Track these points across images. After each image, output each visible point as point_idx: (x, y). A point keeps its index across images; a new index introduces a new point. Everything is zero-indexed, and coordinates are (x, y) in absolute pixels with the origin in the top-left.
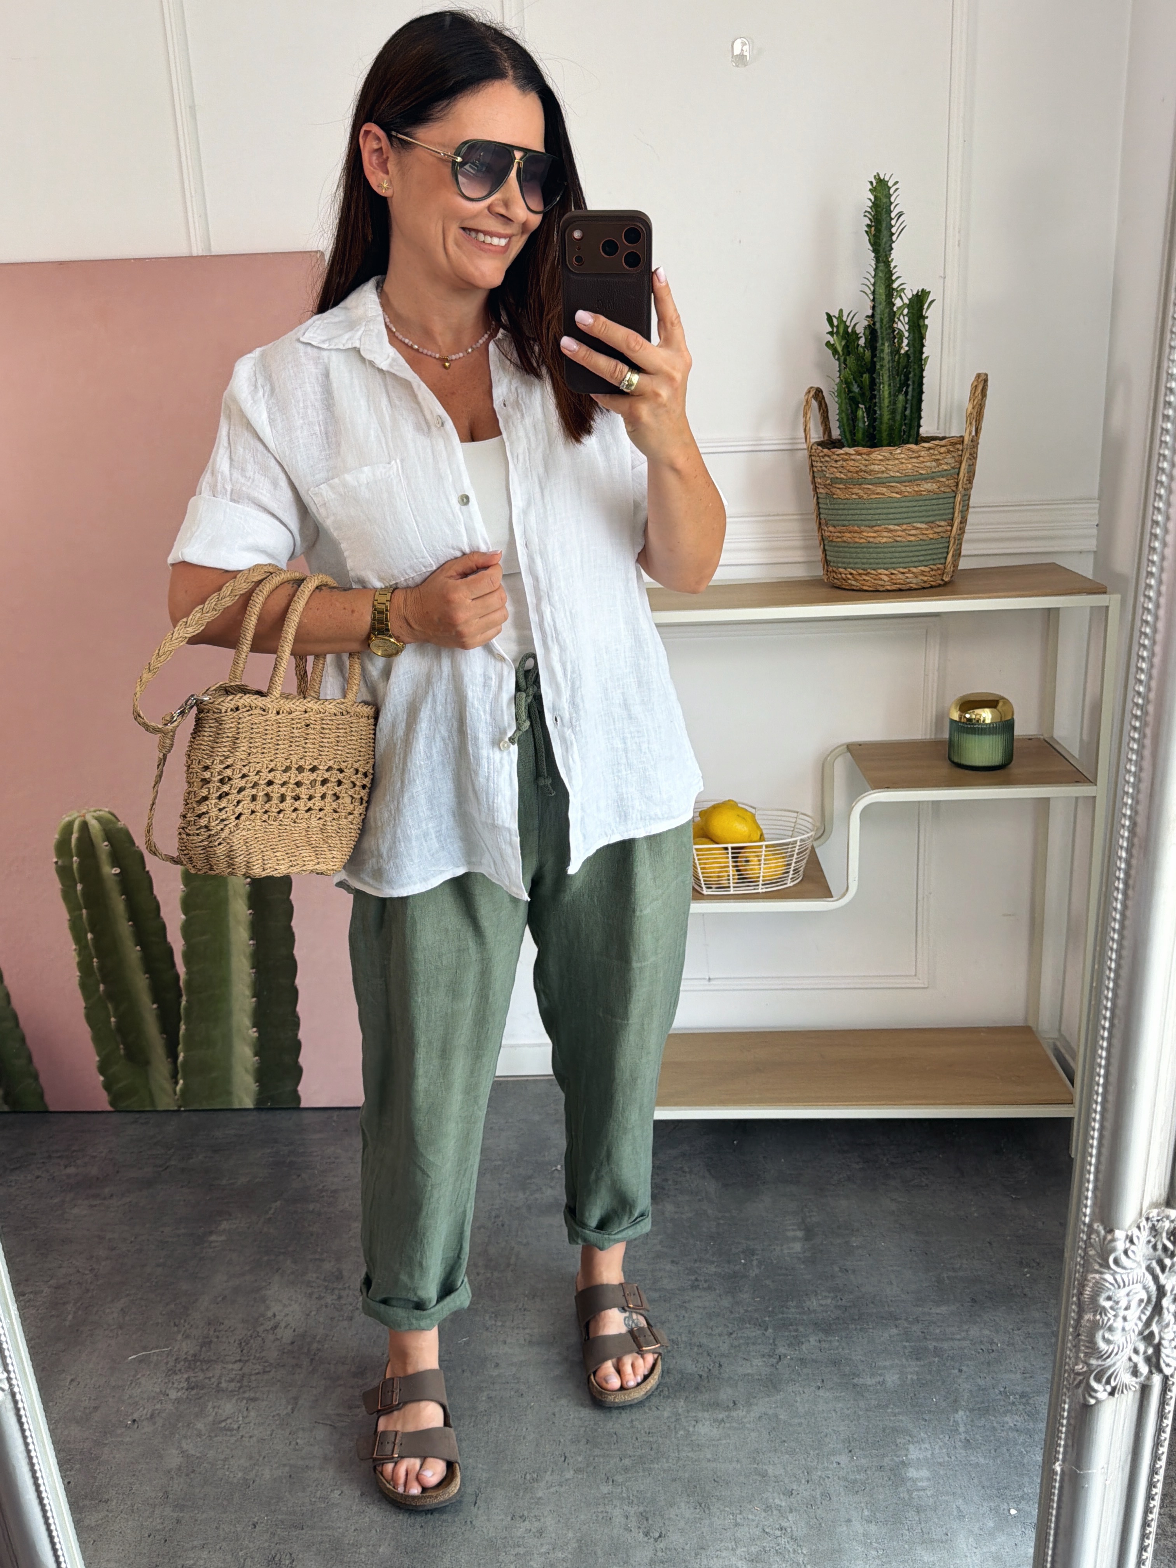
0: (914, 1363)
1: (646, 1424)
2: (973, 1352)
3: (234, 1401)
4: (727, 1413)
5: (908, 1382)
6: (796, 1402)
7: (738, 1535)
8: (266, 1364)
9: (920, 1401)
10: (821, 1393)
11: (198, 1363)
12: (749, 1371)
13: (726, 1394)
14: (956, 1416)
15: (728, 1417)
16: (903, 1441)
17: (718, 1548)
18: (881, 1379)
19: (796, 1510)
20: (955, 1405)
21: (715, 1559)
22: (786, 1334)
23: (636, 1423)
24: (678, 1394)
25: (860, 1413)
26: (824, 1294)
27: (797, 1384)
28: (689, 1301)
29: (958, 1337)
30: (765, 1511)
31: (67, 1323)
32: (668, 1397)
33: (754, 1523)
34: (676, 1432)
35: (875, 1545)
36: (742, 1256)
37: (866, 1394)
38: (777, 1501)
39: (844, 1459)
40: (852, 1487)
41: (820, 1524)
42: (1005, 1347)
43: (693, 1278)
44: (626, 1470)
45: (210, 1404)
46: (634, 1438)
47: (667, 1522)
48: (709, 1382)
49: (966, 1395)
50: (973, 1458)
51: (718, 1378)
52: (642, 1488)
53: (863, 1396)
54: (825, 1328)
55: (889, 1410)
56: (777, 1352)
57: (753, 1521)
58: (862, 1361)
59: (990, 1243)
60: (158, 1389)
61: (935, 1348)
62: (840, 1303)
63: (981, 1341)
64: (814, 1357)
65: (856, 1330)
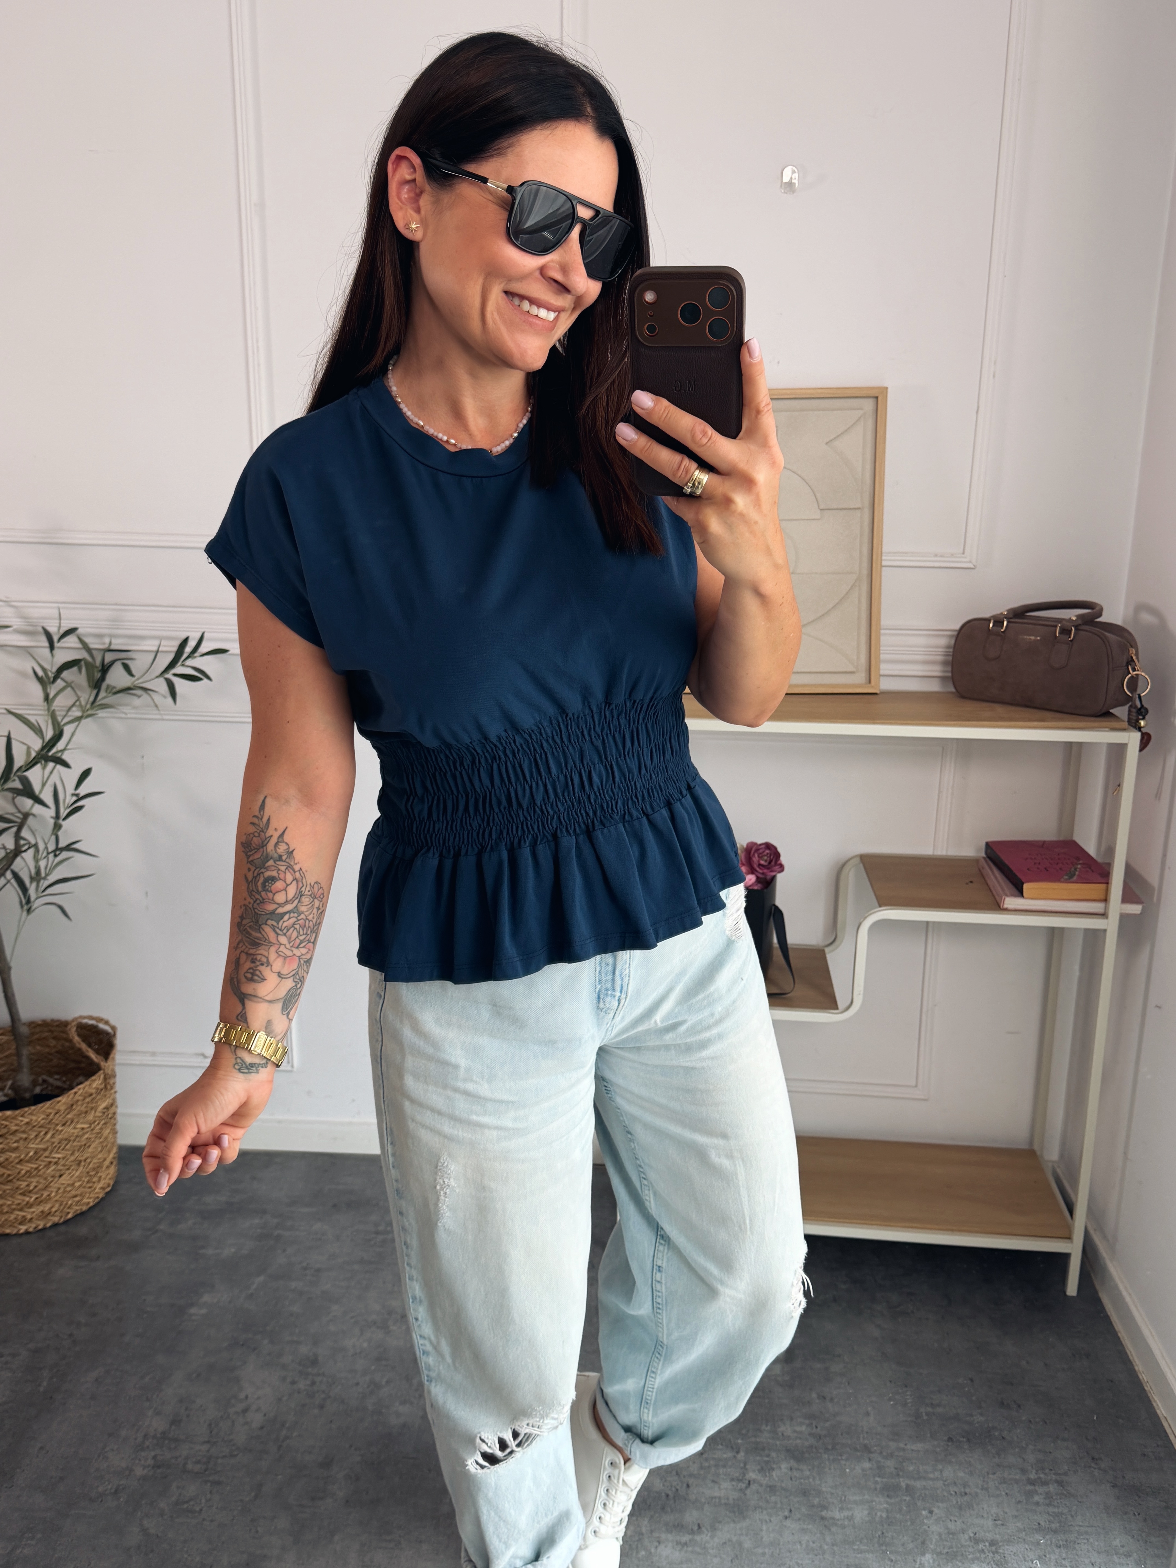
0: (882, 1500)
2: (945, 1494)
3: (198, 1483)
4: (690, 1537)
5: (877, 1519)
6: (762, 1530)
8: (234, 1448)
9: (887, 1539)
10: (788, 1523)
11: (167, 1442)
12: (717, 1494)
13: (690, 1517)
14: (923, 1559)
15: (690, 1541)
18: (850, 1513)
20: (923, 1547)
22: (758, 1458)
25: (826, 1547)
26: (799, 1420)
27: (765, 1512)
29: (931, 1476)
31: (42, 1389)
34: (637, 1553)
37: (833, 1529)
42: (978, 1491)
45: (174, 1485)
48: (675, 1501)
49: (935, 1537)
51: (685, 1499)
53: (830, 1530)
54: (797, 1455)
55: (856, 1547)
56: (747, 1477)
58: (832, 1494)
59: (972, 1380)
60: (124, 1465)
61: (907, 1486)
62: (814, 1430)
63: (955, 1483)
64: (783, 1485)
65: (829, 1459)
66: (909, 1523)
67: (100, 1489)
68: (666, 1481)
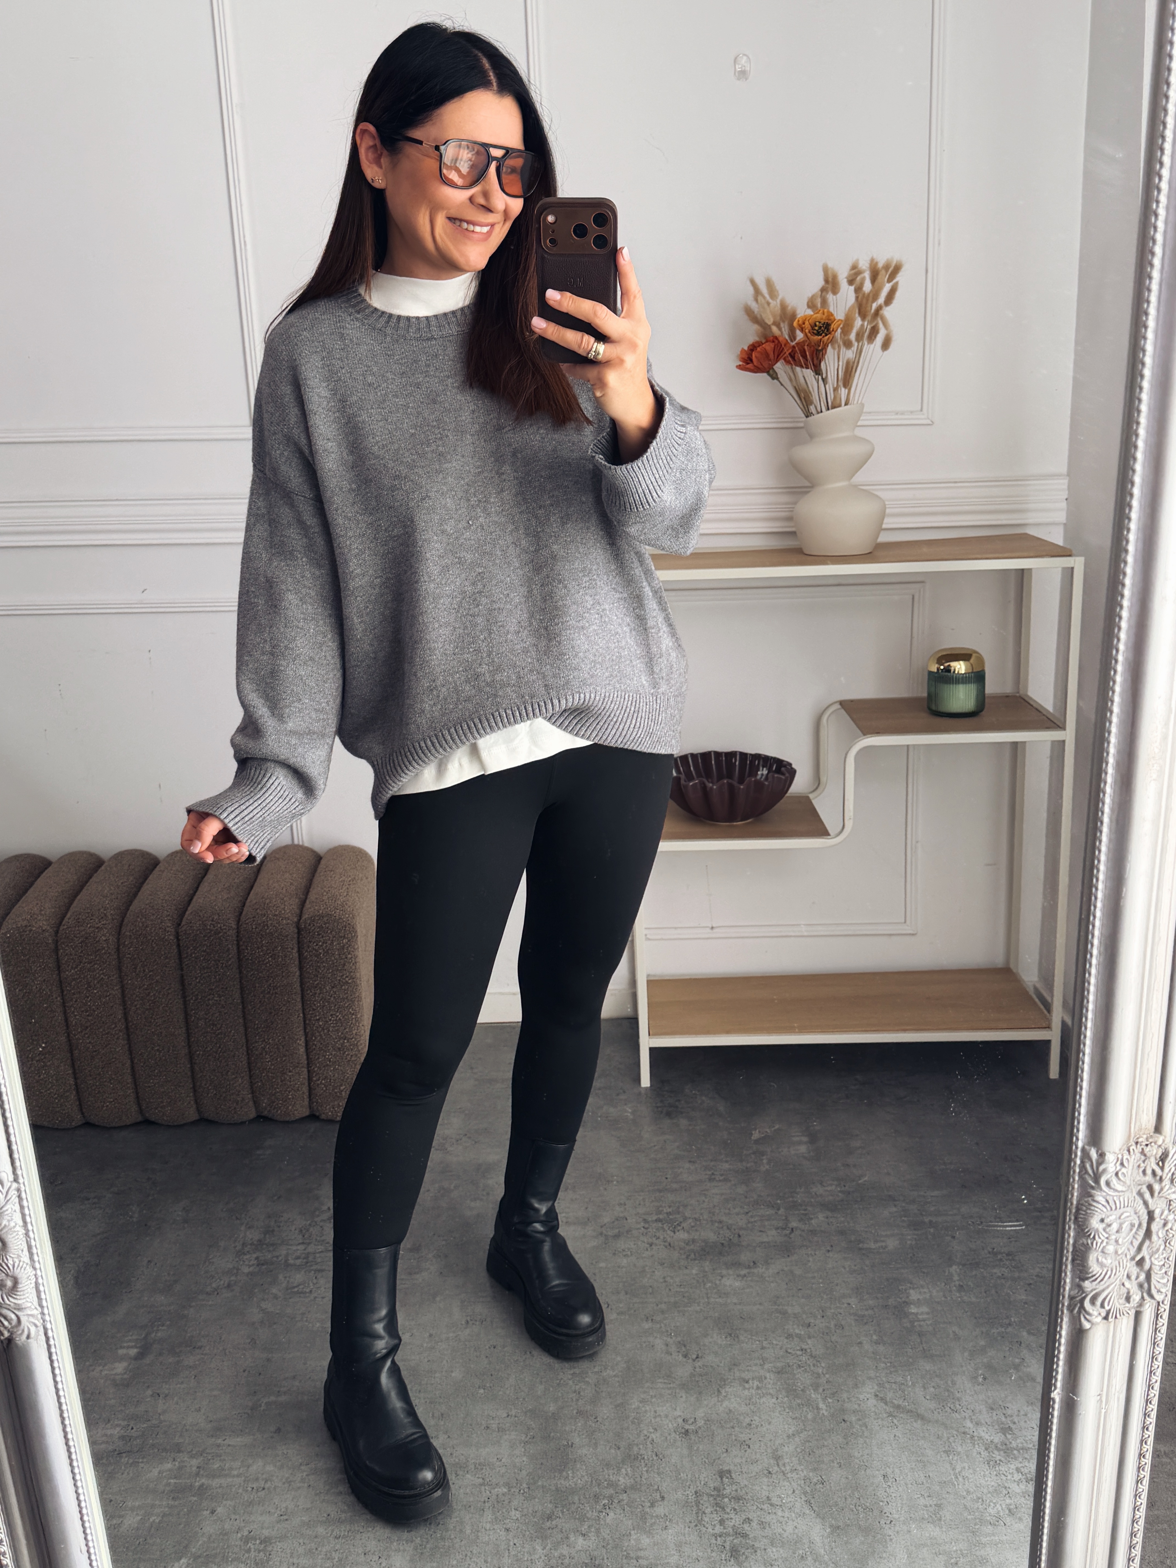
0: (910, 1232)
1: (677, 1280)
3: (303, 1272)
4: (748, 1271)
5: (908, 1246)
6: (809, 1261)
7: (765, 1355)
9: (918, 1259)
10: (831, 1254)
11: (264, 1246)
12: (766, 1240)
13: (745, 1257)
14: (951, 1269)
15: (749, 1273)
16: (904, 1287)
17: (748, 1364)
18: (884, 1244)
19: (814, 1337)
20: (949, 1261)
21: (746, 1372)
22: (797, 1212)
23: (668, 1279)
24: (703, 1257)
25: (866, 1268)
26: (829, 1182)
27: (809, 1249)
28: (707, 1190)
29: (950, 1213)
30: (787, 1338)
32: (695, 1259)
33: (778, 1347)
34: (704, 1284)
35: (883, 1359)
36: (753, 1156)
37: (870, 1255)
38: (797, 1331)
39: (853, 1301)
40: (861, 1319)
41: (836, 1346)
43: (710, 1173)
44: (663, 1312)
45: (281, 1277)
46: (667, 1289)
47: (702, 1348)
48: (730, 1248)
49: (959, 1255)
50: (965, 1298)
51: (739, 1245)
52: (678, 1324)
53: (867, 1256)
54: (832, 1208)
55: (892, 1266)
56: (790, 1225)
57: (777, 1345)
58: (866, 1232)
59: (977, 1144)
60: (230, 1266)
61: (930, 1222)
62: (843, 1189)
63: (971, 1217)
64: (823, 1229)
65: (859, 1208)
66: (936, 1247)
67: (214, 1285)
68: (719, 1234)
